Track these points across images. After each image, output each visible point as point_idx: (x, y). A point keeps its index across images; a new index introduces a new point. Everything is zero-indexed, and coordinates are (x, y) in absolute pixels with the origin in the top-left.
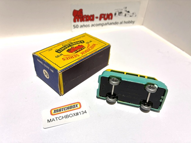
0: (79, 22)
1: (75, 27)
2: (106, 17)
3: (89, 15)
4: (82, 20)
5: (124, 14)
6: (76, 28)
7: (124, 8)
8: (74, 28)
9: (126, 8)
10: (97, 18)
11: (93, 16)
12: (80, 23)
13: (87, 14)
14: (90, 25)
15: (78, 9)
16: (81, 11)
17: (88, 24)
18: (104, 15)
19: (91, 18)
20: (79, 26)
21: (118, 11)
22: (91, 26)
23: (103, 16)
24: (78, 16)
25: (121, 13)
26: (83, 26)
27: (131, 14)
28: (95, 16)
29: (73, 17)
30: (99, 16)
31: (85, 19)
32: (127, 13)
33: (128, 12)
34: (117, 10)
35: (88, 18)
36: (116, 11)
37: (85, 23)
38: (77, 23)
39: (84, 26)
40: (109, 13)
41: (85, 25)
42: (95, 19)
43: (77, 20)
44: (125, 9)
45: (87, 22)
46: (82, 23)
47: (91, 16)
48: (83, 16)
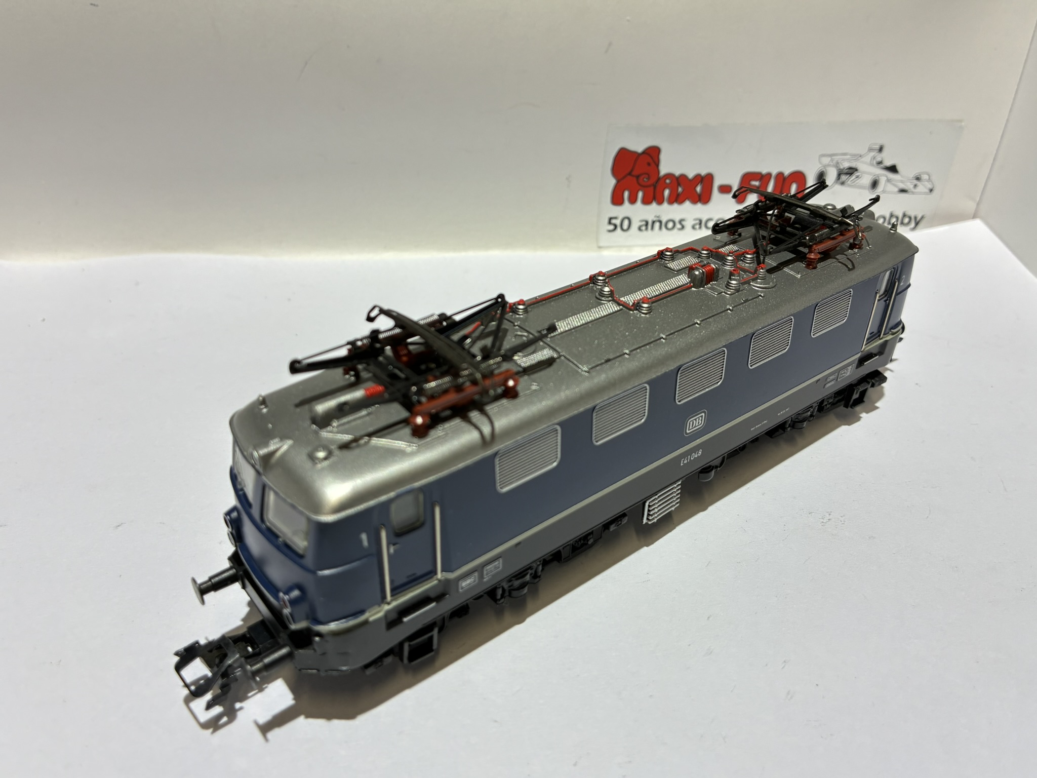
0: (639, 204)
1: (614, 225)
2: (771, 187)
3: (691, 175)
4: (653, 197)
5: (867, 180)
6: (618, 231)
7: (871, 150)
8: (610, 231)
9: (881, 149)
10: (725, 189)
11: (707, 180)
12: (639, 211)
13: (677, 172)
14: (688, 224)
15: (638, 146)
16: (653, 153)
17: (677, 221)
18: (764, 178)
19: (699, 189)
20: (635, 225)
21: (837, 165)
22: (693, 227)
24: (638, 177)
25: (851, 171)
26: (654, 222)
27: (903, 178)
28: (717, 183)
29: (613, 182)
30: (735, 182)
31: (667, 193)
32: (884, 176)
33: (893, 169)
34: (832, 155)
35: (680, 189)
36: (826, 160)
37: (667, 211)
38: (626, 209)
39: (657, 225)
40: (787, 171)
41: (664, 221)
42: (717, 194)
43: (626, 194)
44: (872, 154)
45: (676, 206)
46: (652, 211)
47: (699, 179)
48: (659, 179)
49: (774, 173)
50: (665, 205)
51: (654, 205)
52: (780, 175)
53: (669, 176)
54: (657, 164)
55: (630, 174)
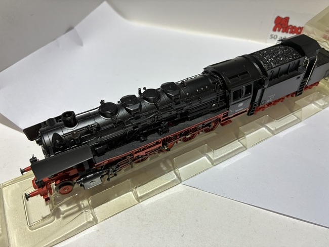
8: (271, 38)
15: (283, 16)
29: (274, 25)
48: (288, 26)
53: (291, 26)
54: (288, 22)
55: (279, 23)
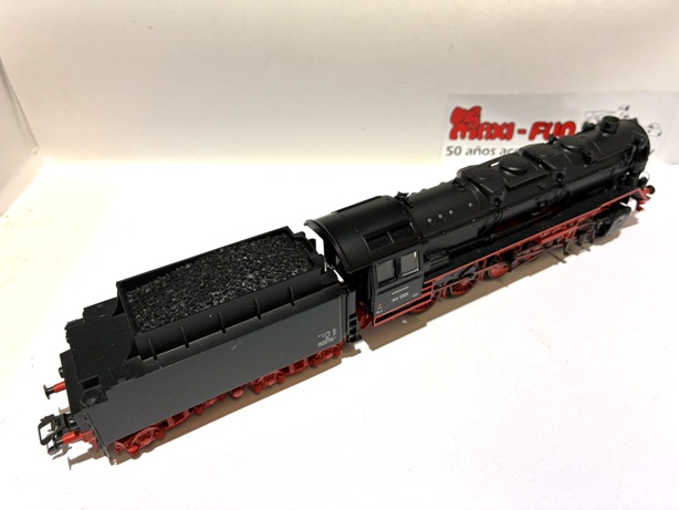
0: (467, 139)
1: (452, 152)
2: (551, 131)
3: (500, 123)
4: (476, 135)
6: (453, 155)
7: (620, 109)
9: (627, 108)
10: (522, 132)
11: (510, 127)
12: (466, 144)
13: (491, 121)
16: (476, 111)
17: (490, 148)
18: (548, 126)
19: (505, 131)
20: (464, 151)
21: (596, 118)
23: (542, 128)
24: (466, 124)
26: (475, 150)
28: (517, 128)
30: (529, 128)
31: (484, 133)
34: (593, 112)
35: (493, 132)
36: (590, 115)
37: (484, 144)
38: (458, 142)
39: (477, 152)
40: (563, 121)
41: (482, 148)
42: (515, 134)
43: (459, 134)
44: (621, 111)
45: (490, 141)
46: (475, 143)
47: (505, 125)
49: (555, 121)
50: (483, 141)
51: (476, 141)
52: (558, 124)
